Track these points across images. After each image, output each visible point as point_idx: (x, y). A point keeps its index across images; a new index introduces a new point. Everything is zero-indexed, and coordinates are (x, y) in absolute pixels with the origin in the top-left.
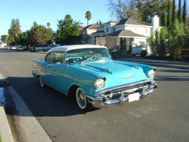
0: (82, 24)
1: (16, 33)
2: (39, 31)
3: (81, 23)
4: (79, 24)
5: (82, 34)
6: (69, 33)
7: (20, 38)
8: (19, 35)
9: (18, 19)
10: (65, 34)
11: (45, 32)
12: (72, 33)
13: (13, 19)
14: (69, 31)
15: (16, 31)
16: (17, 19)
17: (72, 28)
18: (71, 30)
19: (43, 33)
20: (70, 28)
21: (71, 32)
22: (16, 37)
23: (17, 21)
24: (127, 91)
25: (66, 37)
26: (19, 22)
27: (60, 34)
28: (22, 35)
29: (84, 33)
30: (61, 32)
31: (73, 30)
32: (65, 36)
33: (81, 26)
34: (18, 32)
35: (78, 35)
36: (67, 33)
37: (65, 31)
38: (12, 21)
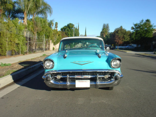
1: (104, 34)
2: (120, 33)
3: (155, 26)
4: (152, 27)
6: (142, 35)
7: (107, 39)
8: (106, 36)
9: (108, 24)
10: (139, 36)
11: (125, 34)
12: (146, 35)
13: (104, 24)
14: (142, 33)
15: (104, 33)
16: (107, 24)
17: (146, 30)
18: (145, 32)
19: (123, 35)
20: (144, 31)
22: (104, 38)
23: (107, 26)
24: (76, 77)
25: (140, 38)
27: (135, 35)
28: (108, 36)
30: (135, 33)
31: (147, 32)
33: (155, 29)
34: (106, 34)
35: (152, 36)
36: (141, 35)
37: (139, 33)
38: (103, 26)
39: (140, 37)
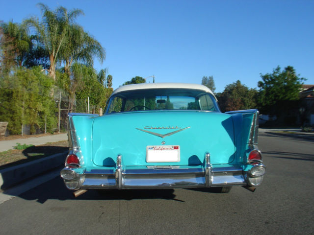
0: (303, 81)
2: (236, 93)
3: (302, 79)
4: (297, 80)
5: (306, 97)
6: (279, 96)
9: (212, 77)
10: (273, 98)
11: (245, 96)
12: (286, 96)
13: (204, 77)
14: (279, 93)
16: (210, 78)
17: (286, 87)
18: (284, 91)
19: (242, 97)
20: (281, 88)
21: (284, 94)
25: (275, 102)
26: (213, 81)
27: (264, 97)
29: (309, 96)
30: (265, 94)
32: (273, 101)
33: (303, 83)
35: (298, 98)
36: (276, 96)
37: (273, 92)
38: (203, 81)
39: (275, 100)
